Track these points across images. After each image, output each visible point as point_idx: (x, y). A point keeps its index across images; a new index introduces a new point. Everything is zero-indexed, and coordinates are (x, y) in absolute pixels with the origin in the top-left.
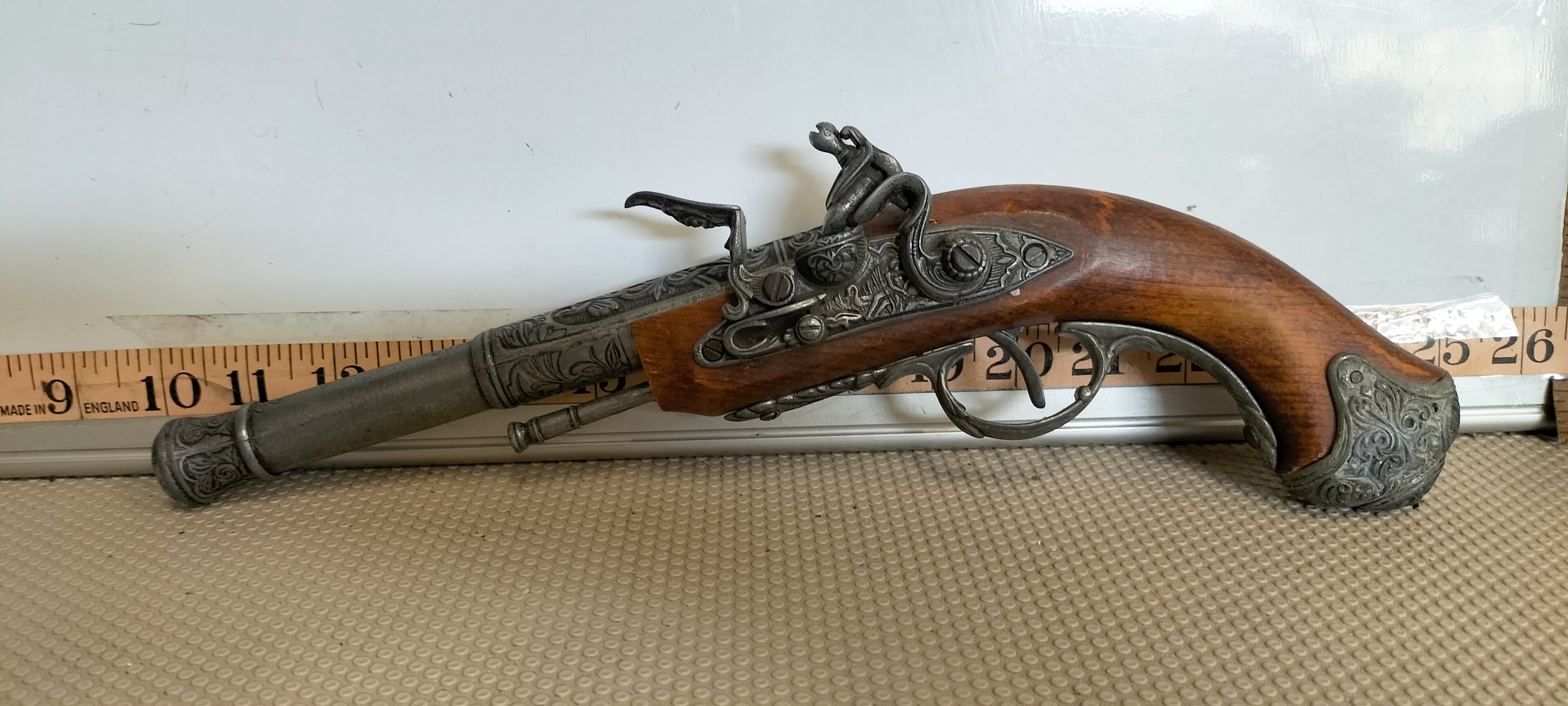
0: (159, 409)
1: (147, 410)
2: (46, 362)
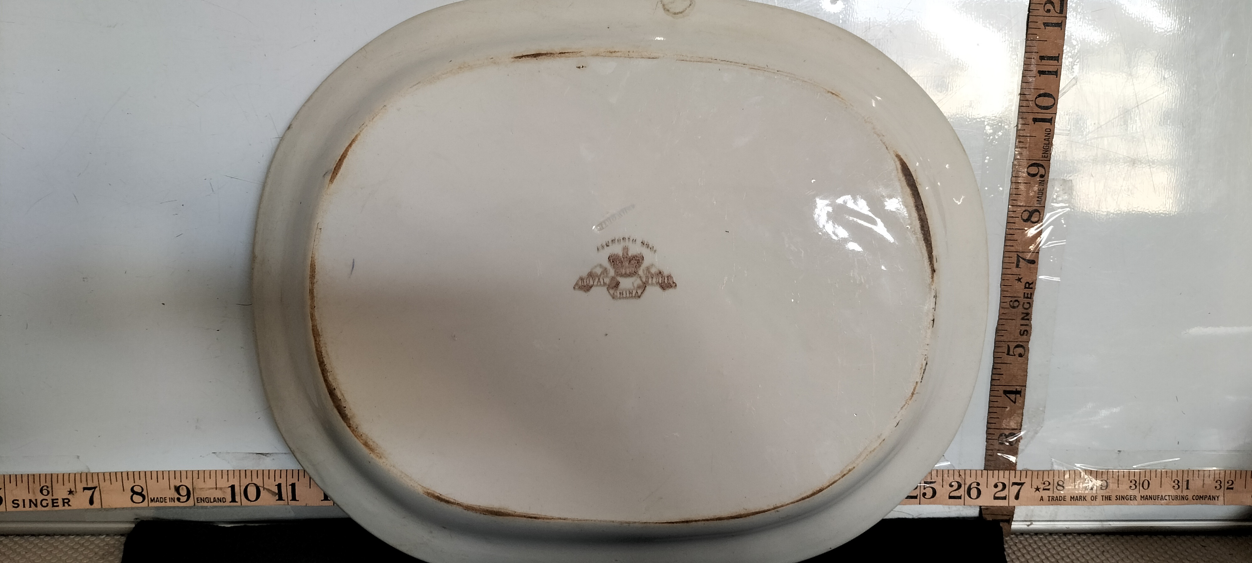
0: (237, 502)
1: (230, 502)
2: (178, 475)
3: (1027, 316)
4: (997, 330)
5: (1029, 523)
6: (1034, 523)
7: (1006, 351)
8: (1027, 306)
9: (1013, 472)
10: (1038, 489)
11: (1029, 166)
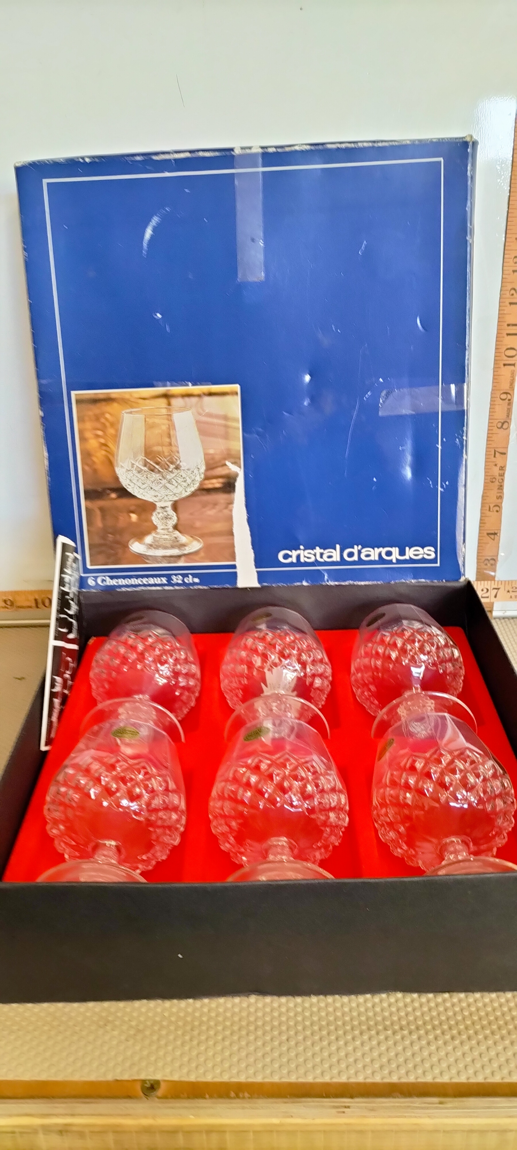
3: (501, 487)
4: (483, 496)
5: (504, 612)
6: (507, 612)
7: (488, 509)
8: (501, 481)
9: (493, 582)
10: (508, 591)
11: (502, 394)
